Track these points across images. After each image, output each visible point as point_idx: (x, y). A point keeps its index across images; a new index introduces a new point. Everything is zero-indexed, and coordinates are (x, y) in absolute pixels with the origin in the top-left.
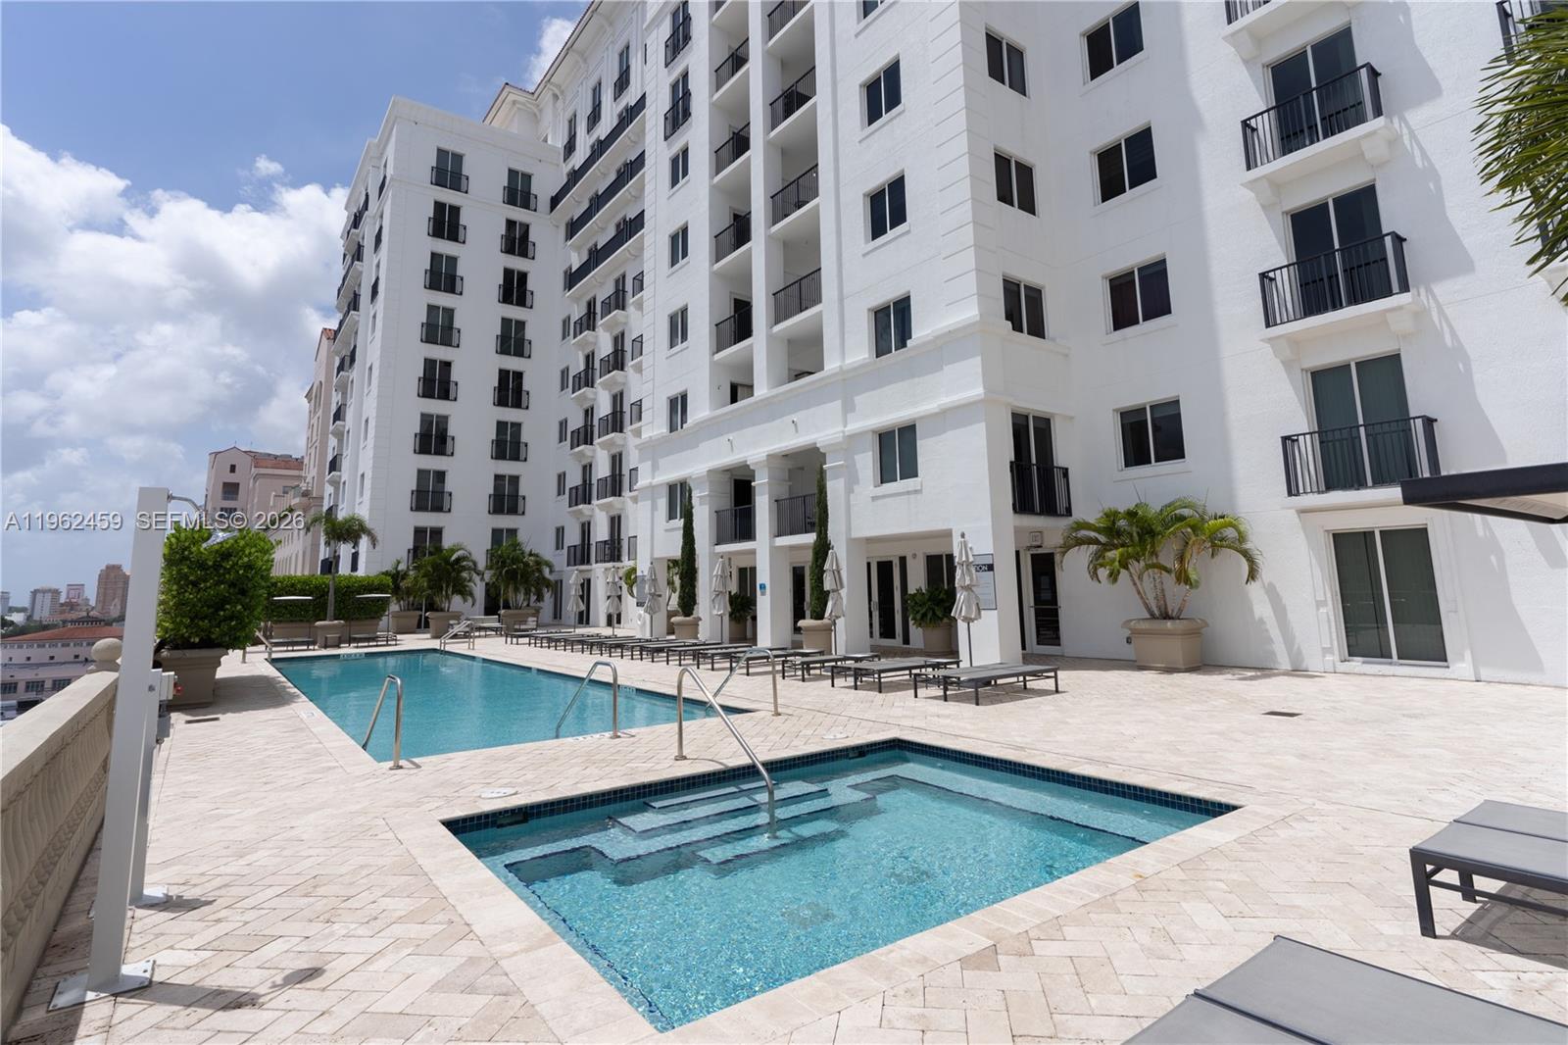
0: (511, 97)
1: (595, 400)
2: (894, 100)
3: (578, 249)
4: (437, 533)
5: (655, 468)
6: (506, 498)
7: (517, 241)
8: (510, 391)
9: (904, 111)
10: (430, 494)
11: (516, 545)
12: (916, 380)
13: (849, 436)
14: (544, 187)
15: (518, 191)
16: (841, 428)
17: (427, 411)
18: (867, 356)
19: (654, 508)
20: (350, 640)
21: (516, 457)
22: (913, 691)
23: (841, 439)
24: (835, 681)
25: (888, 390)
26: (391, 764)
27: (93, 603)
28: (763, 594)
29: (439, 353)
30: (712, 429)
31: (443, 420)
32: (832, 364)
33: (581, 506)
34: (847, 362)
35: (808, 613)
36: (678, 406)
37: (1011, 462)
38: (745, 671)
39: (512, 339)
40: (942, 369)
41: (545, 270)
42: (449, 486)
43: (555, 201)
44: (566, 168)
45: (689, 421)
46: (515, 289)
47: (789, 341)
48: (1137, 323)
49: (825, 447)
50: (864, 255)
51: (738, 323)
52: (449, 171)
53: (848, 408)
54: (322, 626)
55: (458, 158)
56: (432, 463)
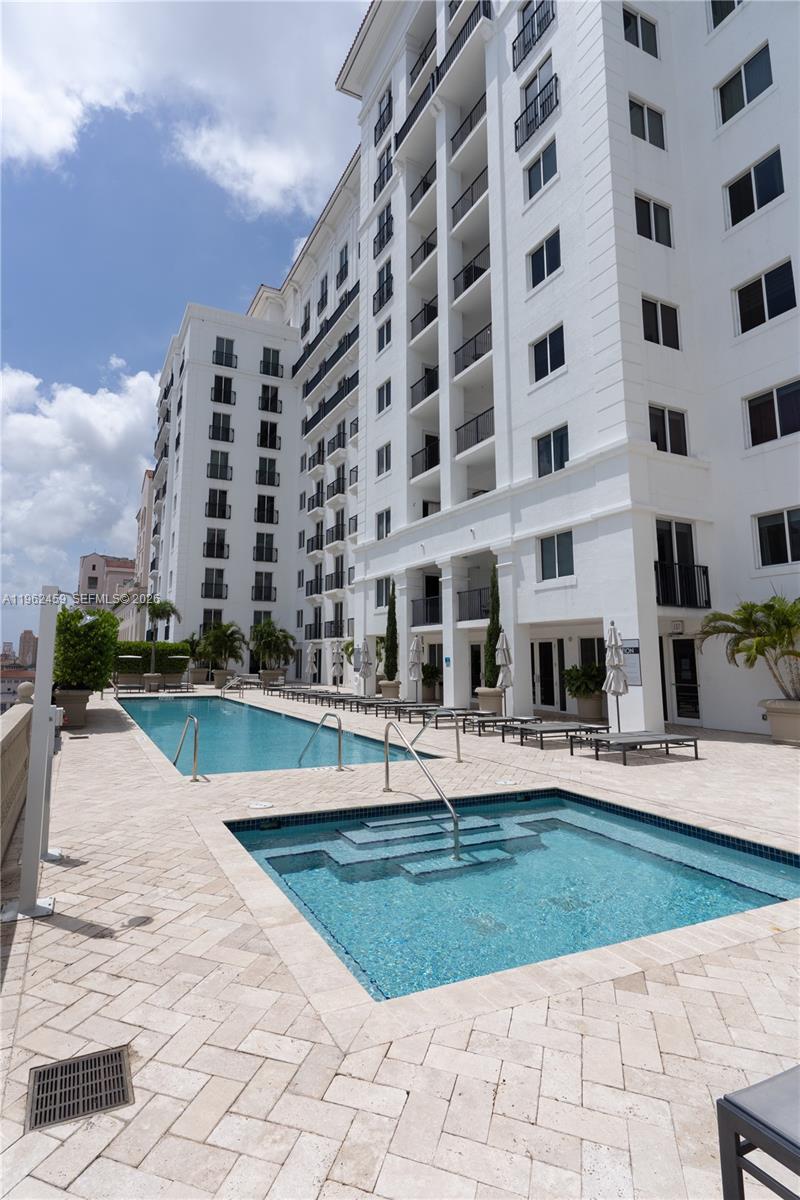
0: (265, 295)
1: (324, 516)
2: (555, 263)
3: (311, 404)
4: (218, 613)
5: (367, 567)
6: (263, 589)
7: (270, 400)
8: (266, 510)
9: (562, 272)
10: (214, 586)
11: (270, 624)
12: (572, 495)
13: (517, 542)
14: (287, 360)
15: (270, 364)
16: (510, 535)
17: (212, 526)
18: (531, 476)
19: (366, 597)
20: (165, 688)
21: (270, 559)
22: (569, 750)
23: (509, 544)
24: (506, 737)
25: (549, 503)
26: (191, 778)
27: (17, 655)
28: (448, 665)
29: (219, 485)
30: (409, 537)
31: (222, 533)
32: (502, 483)
33: (314, 596)
34: (515, 481)
35: (483, 682)
36: (384, 519)
37: (656, 562)
38: (434, 725)
39: (267, 474)
40: (595, 485)
41: (288, 423)
42: (226, 581)
43: (295, 369)
44: (303, 344)
45: (392, 531)
46: (268, 436)
47: (468, 467)
48: (776, 437)
49: (497, 550)
50: (529, 394)
51: (429, 454)
52: (224, 354)
53: (516, 518)
54: (148, 677)
55: (230, 343)
56: (215, 563)
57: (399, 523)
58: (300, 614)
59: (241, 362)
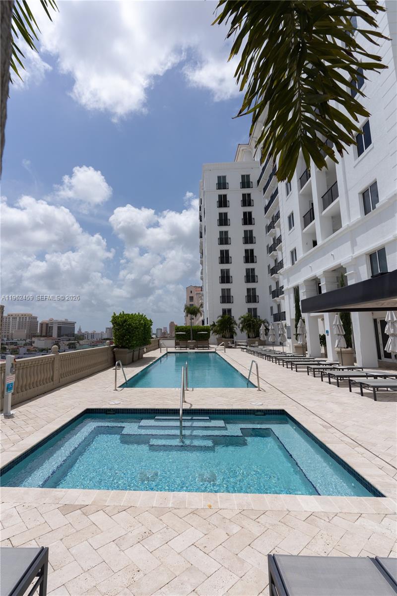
0: (241, 149)
1: (277, 256)
2: (361, 83)
3: (267, 198)
4: (230, 310)
5: (288, 281)
6: (252, 297)
7: (247, 201)
8: (250, 257)
9: (366, 86)
10: (226, 297)
11: (255, 316)
12: (383, 224)
13: (355, 258)
14: (254, 179)
15: (246, 182)
16: (351, 255)
17: (223, 268)
18: (360, 217)
19: (289, 298)
21: (254, 281)
23: (350, 260)
25: (370, 232)
27: (169, 333)
28: (328, 335)
29: (224, 247)
30: (306, 261)
31: (228, 271)
32: (345, 223)
33: (275, 298)
34: (352, 221)
36: (294, 253)
39: (249, 238)
40: (394, 216)
41: (257, 211)
42: (232, 294)
43: (258, 182)
44: (261, 168)
45: (298, 258)
46: (248, 219)
47: (332, 217)
49: (344, 265)
50: (354, 167)
51: (310, 215)
52: (222, 183)
53: (354, 244)
54: (190, 342)
55: (224, 177)
56: (226, 286)
57: (300, 255)
58: (272, 308)
59: (230, 186)
